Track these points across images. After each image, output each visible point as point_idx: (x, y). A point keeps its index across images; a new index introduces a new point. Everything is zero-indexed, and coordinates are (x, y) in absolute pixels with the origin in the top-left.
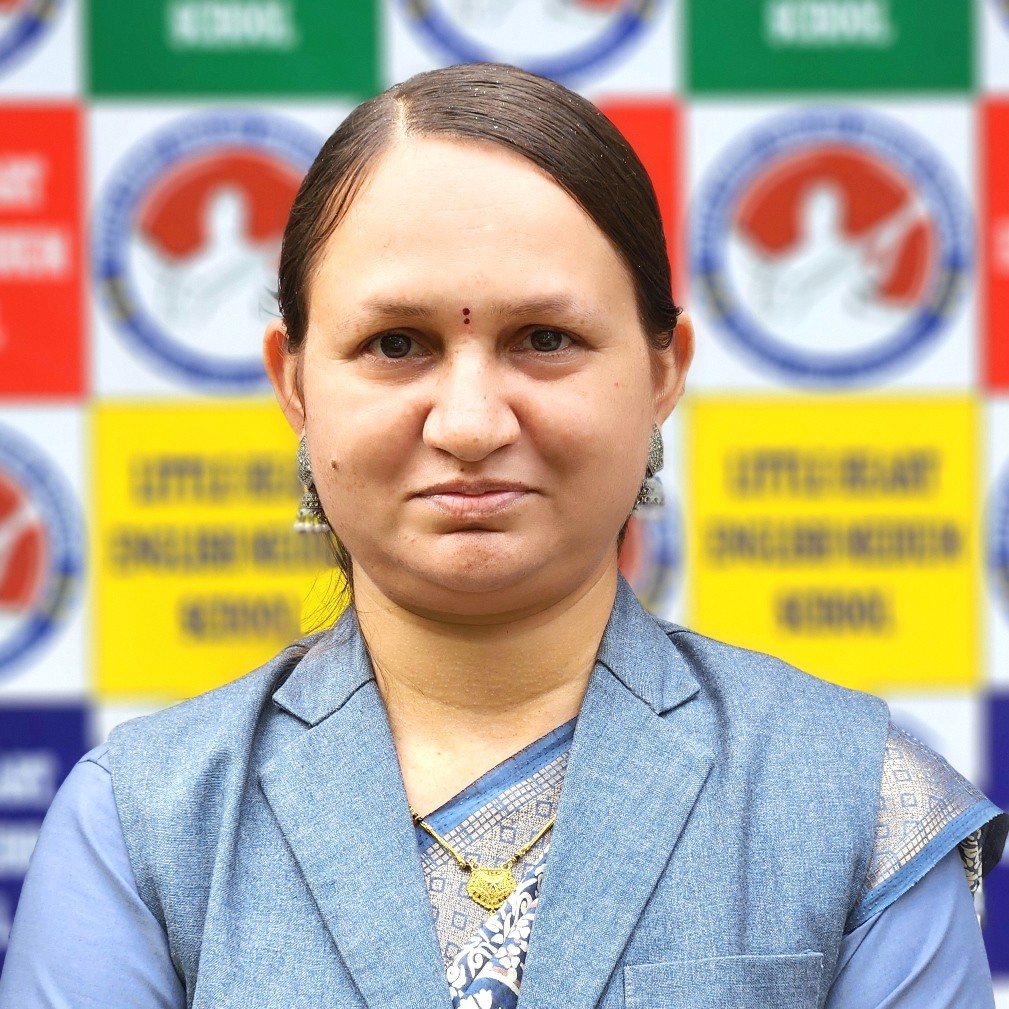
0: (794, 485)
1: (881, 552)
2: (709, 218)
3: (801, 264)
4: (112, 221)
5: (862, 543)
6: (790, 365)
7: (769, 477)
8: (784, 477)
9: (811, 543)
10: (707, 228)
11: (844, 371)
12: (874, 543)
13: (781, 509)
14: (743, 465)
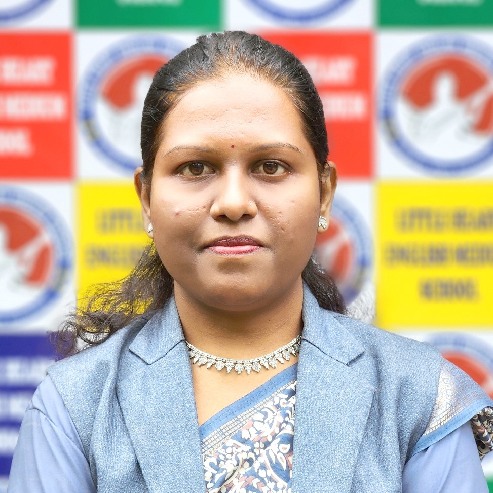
0: (429, 226)
1: (473, 260)
2: (388, 90)
3: (434, 114)
4: (88, 91)
5: (462, 255)
6: (428, 165)
7: (416, 221)
8: (424, 222)
9: (437, 255)
10: (387, 96)
11: (455, 168)
12: (469, 255)
13: (423, 238)
14: (403, 216)
